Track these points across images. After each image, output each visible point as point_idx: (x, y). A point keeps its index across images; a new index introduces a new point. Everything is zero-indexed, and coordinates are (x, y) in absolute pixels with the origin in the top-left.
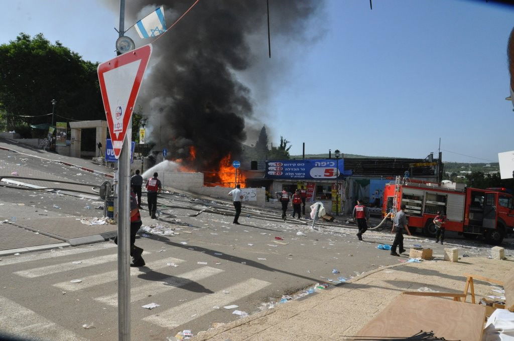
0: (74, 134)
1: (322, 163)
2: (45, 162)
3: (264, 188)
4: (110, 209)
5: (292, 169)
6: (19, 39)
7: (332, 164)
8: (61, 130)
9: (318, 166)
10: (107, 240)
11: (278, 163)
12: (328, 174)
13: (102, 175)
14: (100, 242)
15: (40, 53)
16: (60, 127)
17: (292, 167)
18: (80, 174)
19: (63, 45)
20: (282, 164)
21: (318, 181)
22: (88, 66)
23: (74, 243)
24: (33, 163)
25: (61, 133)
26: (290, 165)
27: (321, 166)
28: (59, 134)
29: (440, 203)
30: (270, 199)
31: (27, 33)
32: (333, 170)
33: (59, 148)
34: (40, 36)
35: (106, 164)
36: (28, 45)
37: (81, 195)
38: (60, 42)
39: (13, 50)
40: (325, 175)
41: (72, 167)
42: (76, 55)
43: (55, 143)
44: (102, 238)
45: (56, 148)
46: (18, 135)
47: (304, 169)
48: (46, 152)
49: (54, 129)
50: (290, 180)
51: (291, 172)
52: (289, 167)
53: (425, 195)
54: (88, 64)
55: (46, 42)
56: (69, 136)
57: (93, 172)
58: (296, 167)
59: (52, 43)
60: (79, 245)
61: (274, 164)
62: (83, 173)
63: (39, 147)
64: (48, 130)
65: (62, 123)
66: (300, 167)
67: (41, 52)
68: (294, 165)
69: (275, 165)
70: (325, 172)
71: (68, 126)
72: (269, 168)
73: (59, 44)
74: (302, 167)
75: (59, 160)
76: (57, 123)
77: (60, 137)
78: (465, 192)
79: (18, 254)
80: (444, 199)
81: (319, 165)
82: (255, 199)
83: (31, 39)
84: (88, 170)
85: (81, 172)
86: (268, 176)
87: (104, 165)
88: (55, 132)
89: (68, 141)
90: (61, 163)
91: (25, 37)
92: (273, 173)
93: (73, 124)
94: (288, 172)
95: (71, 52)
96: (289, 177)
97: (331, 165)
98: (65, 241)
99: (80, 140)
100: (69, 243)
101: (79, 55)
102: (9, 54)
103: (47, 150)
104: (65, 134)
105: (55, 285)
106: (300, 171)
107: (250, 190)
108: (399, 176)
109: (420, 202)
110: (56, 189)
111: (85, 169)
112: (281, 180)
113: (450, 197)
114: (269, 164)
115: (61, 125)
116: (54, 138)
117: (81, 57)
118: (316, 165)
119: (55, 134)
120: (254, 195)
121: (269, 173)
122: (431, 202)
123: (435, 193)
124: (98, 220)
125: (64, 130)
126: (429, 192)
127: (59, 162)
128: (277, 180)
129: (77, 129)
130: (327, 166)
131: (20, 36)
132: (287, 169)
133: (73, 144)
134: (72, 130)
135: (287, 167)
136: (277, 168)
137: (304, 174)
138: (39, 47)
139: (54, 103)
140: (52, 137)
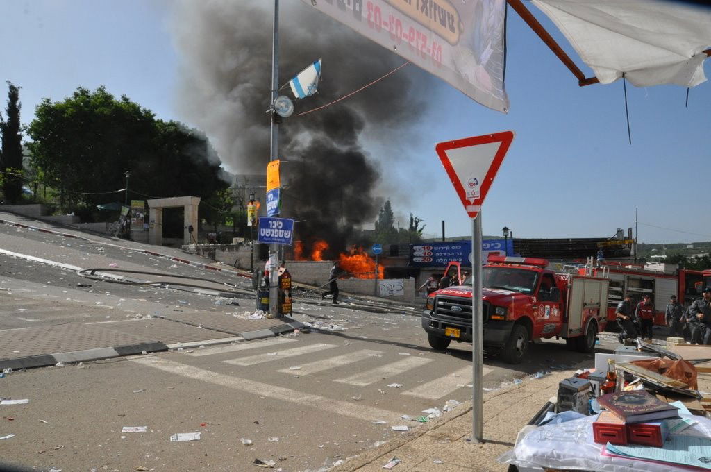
0: (154, 215)
1: (484, 245)
2: (127, 251)
3: (412, 279)
4: (264, 301)
5: (445, 254)
6: (76, 95)
7: (497, 246)
8: (137, 210)
10: (277, 335)
11: (426, 247)
13: (201, 266)
14: (270, 336)
15: (105, 112)
16: (136, 207)
17: (444, 251)
18: (175, 266)
19: (130, 101)
20: (432, 248)
22: (160, 126)
23: (248, 338)
24: (112, 252)
25: (137, 214)
26: (443, 248)
27: (483, 249)
28: (135, 216)
29: (645, 290)
30: (420, 293)
31: (85, 87)
33: (135, 234)
34: (101, 90)
35: (201, 253)
36: (89, 102)
37: (196, 290)
38: (127, 97)
39: (71, 109)
41: (160, 257)
42: (148, 113)
43: (129, 228)
44: (271, 333)
46: (78, 218)
47: (461, 254)
48: (118, 239)
49: (128, 210)
51: (443, 257)
52: (441, 251)
53: (626, 281)
54: (160, 124)
55: (110, 97)
56: (146, 219)
57: (188, 263)
58: (450, 251)
59: (117, 98)
60: (253, 339)
61: (420, 248)
62: (178, 265)
63: (107, 233)
64: (120, 212)
65: (138, 201)
66: (455, 251)
67: (107, 111)
68: (448, 248)
69: (423, 249)
71: (146, 205)
72: (415, 254)
73: (126, 99)
74: (459, 251)
75: (141, 248)
76: (132, 201)
77: (135, 219)
78: (677, 275)
79: (202, 347)
80: (650, 284)
82: (402, 293)
83: (91, 94)
84: (181, 261)
85: (174, 263)
86: (413, 263)
87: (198, 254)
88: (130, 212)
89: (146, 226)
90: (146, 252)
91: (84, 92)
92: (420, 260)
93: (152, 203)
94: (440, 257)
95: (141, 109)
96: (441, 265)
97: (496, 248)
98: (237, 335)
99: (161, 223)
100: (243, 337)
101: (152, 113)
102: (66, 115)
103: (119, 236)
104: (141, 215)
105: (278, 371)
106: (456, 257)
107: (395, 281)
108: (592, 257)
109: (619, 289)
110: (163, 284)
111: (178, 260)
112: (431, 268)
113: (659, 283)
114: (415, 248)
115: (137, 204)
116: (128, 221)
117: (154, 115)
119: (129, 216)
120: (400, 288)
121: (414, 259)
122: (634, 289)
123: (638, 277)
124: (251, 314)
125: (141, 211)
126: (632, 276)
127: (143, 252)
128: (426, 269)
129: (157, 208)
130: (491, 248)
131: (77, 91)
132: (438, 254)
133: (152, 228)
134: (150, 210)
135: (438, 251)
136: (425, 254)
137: (461, 260)
138: (102, 104)
139: (127, 176)
140: (126, 220)
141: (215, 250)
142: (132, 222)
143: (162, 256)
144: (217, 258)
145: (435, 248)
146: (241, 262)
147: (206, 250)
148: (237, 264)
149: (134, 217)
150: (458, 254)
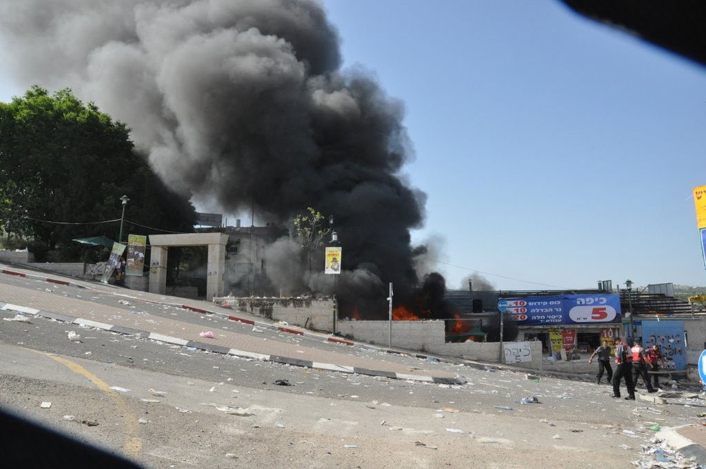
0: (157, 256)
1: (588, 300)
5: (542, 310)
6: (30, 95)
7: (602, 301)
8: (136, 248)
9: (581, 304)
11: (519, 302)
12: (598, 315)
13: (273, 328)
16: (134, 244)
17: (541, 307)
20: (526, 303)
21: (584, 327)
25: (136, 253)
26: (539, 303)
27: (585, 305)
28: (132, 256)
31: (41, 87)
32: (605, 309)
33: (132, 280)
34: (67, 93)
36: (51, 105)
38: (95, 105)
40: (593, 318)
43: (124, 271)
45: (126, 280)
47: (560, 310)
49: (124, 247)
50: (541, 327)
51: (540, 314)
52: (537, 307)
56: (147, 259)
58: (548, 306)
59: (84, 105)
61: (513, 303)
63: (85, 277)
64: (109, 249)
65: (138, 236)
66: (553, 307)
68: (545, 303)
69: (515, 305)
70: (593, 313)
71: (148, 241)
74: (558, 306)
76: (129, 235)
77: (133, 260)
81: (583, 303)
82: (529, 359)
83: (50, 96)
91: (41, 93)
93: (155, 239)
94: (536, 314)
96: (537, 322)
97: (601, 303)
99: (166, 266)
103: (110, 282)
104: (141, 255)
106: (555, 313)
107: (521, 345)
111: (237, 320)
112: (526, 327)
115: (136, 240)
116: (124, 262)
118: (578, 303)
119: (125, 255)
120: (527, 352)
125: (140, 249)
128: (522, 328)
129: (161, 247)
130: (595, 303)
132: (533, 311)
133: (155, 272)
134: (152, 248)
135: (534, 307)
136: (517, 310)
137: (561, 316)
138: (70, 109)
139: (124, 202)
140: (121, 261)
141: (272, 305)
142: (129, 264)
143: (211, 313)
144: (274, 316)
146: (314, 321)
147: (256, 306)
148: (308, 324)
149: (132, 258)
150: (557, 310)
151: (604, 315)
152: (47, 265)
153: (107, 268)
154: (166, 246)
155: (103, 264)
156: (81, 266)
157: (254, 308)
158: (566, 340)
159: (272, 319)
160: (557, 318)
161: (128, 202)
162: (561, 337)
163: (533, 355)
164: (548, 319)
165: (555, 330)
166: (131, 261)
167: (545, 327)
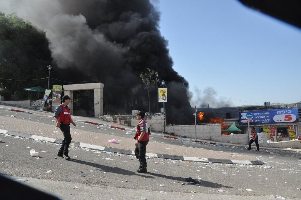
1: (282, 111)
5: (260, 117)
7: (289, 112)
8: (57, 92)
9: (279, 114)
12: (288, 119)
16: (56, 90)
17: (260, 115)
21: (281, 124)
25: (57, 94)
26: (259, 114)
27: (281, 114)
32: (291, 116)
40: (285, 120)
43: (51, 104)
45: (53, 108)
49: (50, 91)
50: (260, 125)
51: (259, 119)
58: (263, 115)
63: (31, 107)
64: (43, 93)
65: (57, 86)
66: (265, 115)
69: (246, 115)
70: (285, 118)
72: (242, 118)
74: (268, 115)
76: (53, 85)
77: (55, 98)
81: (280, 113)
86: (241, 123)
90: (86, 122)
92: (246, 121)
94: (257, 119)
96: (258, 123)
104: (59, 95)
106: (266, 118)
112: (252, 125)
114: (242, 114)
115: (56, 88)
118: (278, 113)
119: (51, 95)
121: (242, 121)
125: (59, 92)
129: (69, 91)
130: (286, 113)
132: (256, 117)
134: (65, 92)
135: (256, 116)
137: (269, 120)
139: (49, 68)
141: (131, 119)
142: (54, 100)
144: (132, 125)
145: (254, 114)
146: (153, 127)
148: (151, 128)
149: (55, 97)
150: (267, 116)
151: (291, 119)
152: (11, 102)
153: (42, 102)
154: (72, 90)
155: (40, 100)
156: (28, 102)
157: (121, 121)
158: (271, 131)
159: (131, 126)
160: (267, 121)
161: (51, 68)
162: (269, 130)
163: (263, 140)
164: (263, 121)
165: (266, 126)
166: (54, 99)
167: (262, 125)
